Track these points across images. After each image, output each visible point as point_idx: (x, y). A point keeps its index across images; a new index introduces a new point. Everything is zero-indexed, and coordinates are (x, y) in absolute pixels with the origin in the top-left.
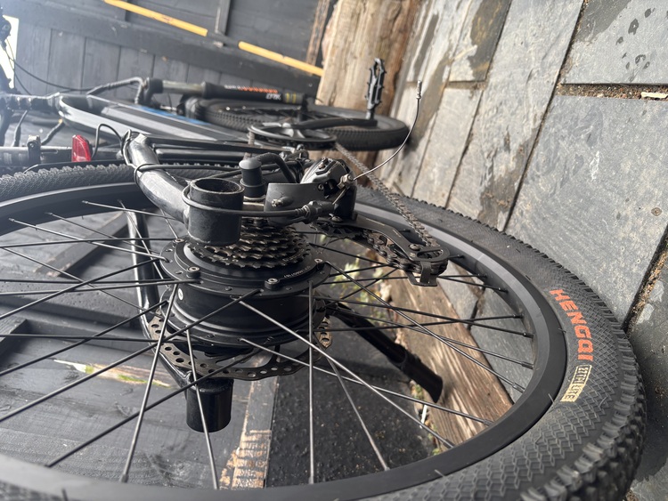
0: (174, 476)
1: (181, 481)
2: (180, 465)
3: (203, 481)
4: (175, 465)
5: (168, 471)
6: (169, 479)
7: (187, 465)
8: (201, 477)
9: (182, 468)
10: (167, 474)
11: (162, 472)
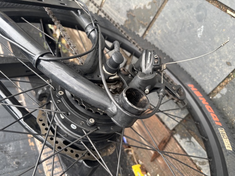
0: (9, 151)
1: (13, 153)
2: (8, 145)
3: (23, 148)
4: (6, 146)
5: (5, 150)
6: (7, 154)
7: (12, 144)
8: (21, 147)
9: (10, 146)
10: (5, 152)
11: (2, 152)
